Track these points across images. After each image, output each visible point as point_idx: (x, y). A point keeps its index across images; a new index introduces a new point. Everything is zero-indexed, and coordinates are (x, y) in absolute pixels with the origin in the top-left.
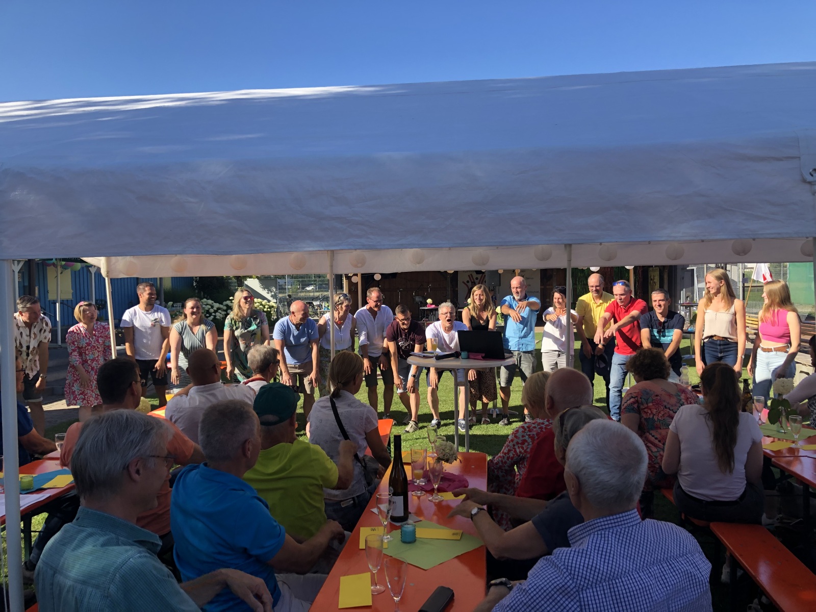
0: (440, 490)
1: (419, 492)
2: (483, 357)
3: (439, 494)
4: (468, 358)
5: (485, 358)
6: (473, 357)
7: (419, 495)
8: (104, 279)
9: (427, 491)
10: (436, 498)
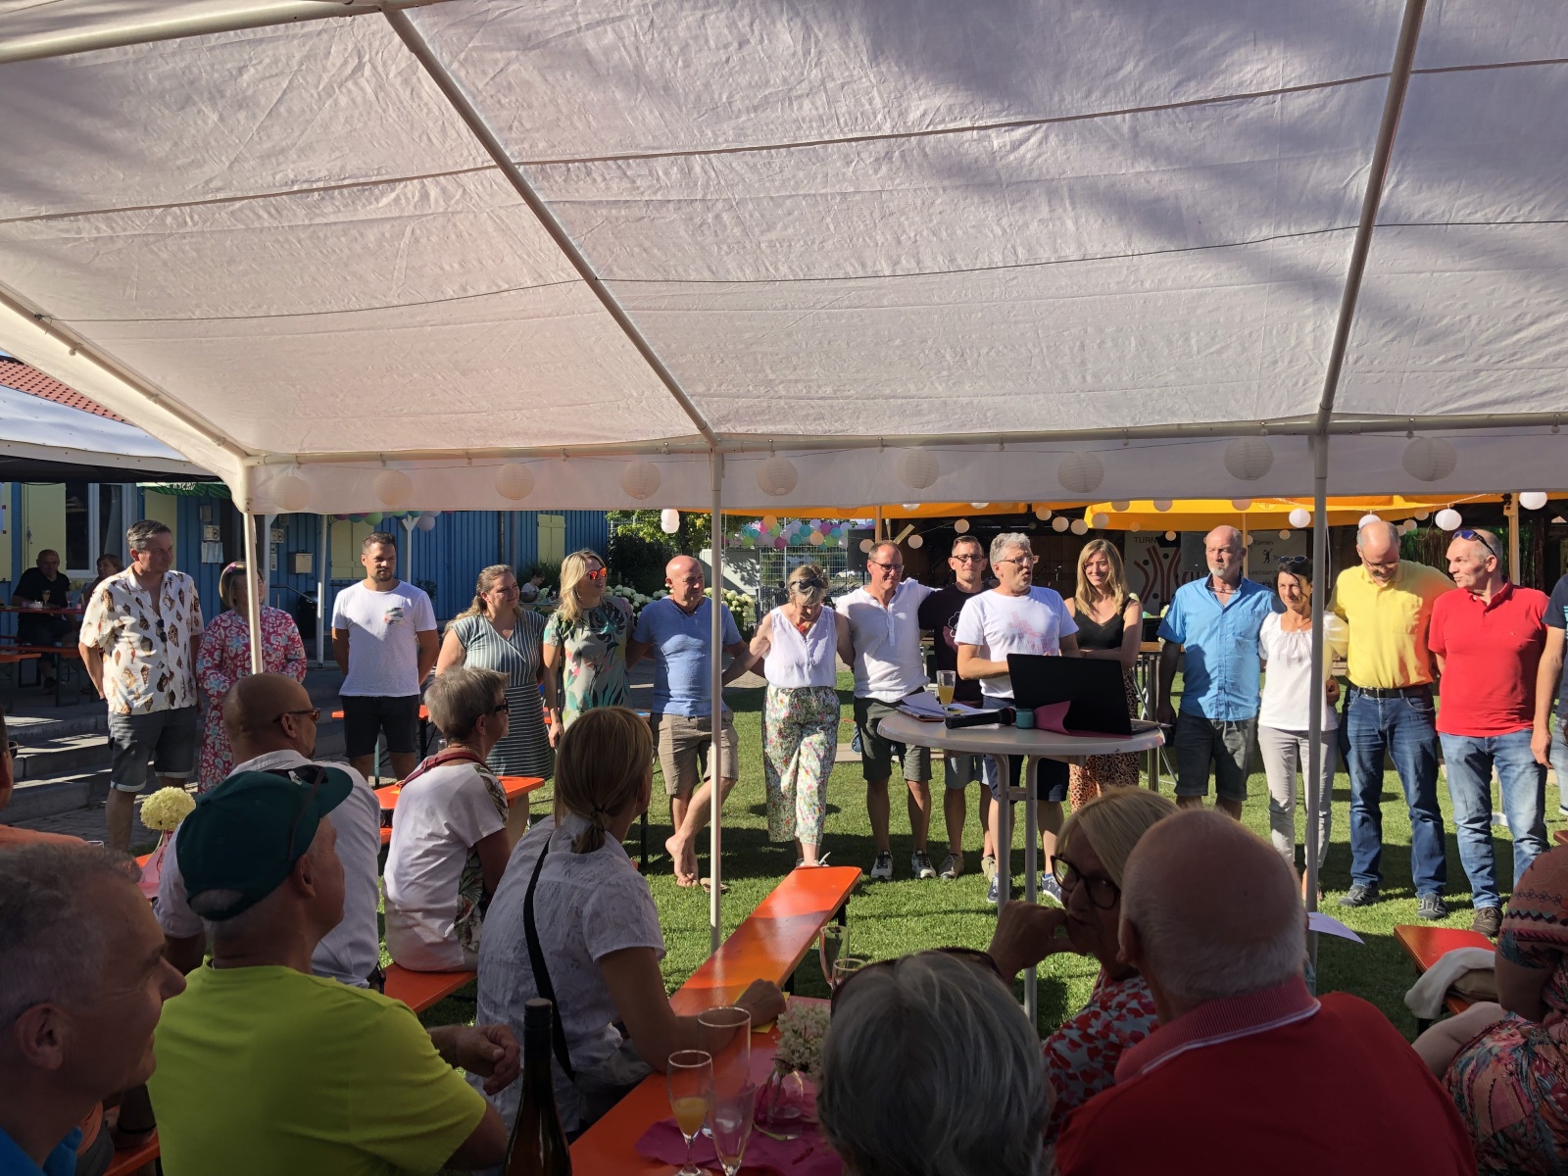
8: (242, 515)
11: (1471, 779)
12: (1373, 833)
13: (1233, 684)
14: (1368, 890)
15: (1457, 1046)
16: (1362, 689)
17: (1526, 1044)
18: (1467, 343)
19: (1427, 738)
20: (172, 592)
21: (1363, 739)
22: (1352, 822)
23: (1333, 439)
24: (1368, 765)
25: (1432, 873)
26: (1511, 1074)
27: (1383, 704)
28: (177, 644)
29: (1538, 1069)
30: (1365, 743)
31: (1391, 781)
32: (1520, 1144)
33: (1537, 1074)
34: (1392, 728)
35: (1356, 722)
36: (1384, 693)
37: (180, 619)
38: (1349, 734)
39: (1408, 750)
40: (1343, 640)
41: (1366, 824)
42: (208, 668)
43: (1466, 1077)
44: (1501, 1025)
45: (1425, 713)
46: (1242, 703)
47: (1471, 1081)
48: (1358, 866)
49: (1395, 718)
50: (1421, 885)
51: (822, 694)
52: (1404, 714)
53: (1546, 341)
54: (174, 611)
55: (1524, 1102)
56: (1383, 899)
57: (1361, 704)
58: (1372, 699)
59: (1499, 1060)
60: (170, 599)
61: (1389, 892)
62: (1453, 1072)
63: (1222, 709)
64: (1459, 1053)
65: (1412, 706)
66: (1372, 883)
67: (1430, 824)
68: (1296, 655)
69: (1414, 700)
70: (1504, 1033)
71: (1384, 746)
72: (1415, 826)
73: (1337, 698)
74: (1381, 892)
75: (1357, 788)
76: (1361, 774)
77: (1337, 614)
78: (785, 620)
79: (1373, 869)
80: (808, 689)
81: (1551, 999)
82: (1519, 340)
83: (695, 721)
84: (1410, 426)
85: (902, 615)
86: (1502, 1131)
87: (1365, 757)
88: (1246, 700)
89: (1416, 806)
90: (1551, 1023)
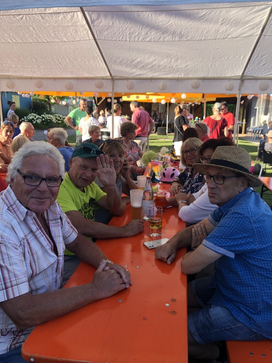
18: (127, 63)
23: (116, 81)
53: (139, 63)
82: (135, 63)
84: (128, 79)
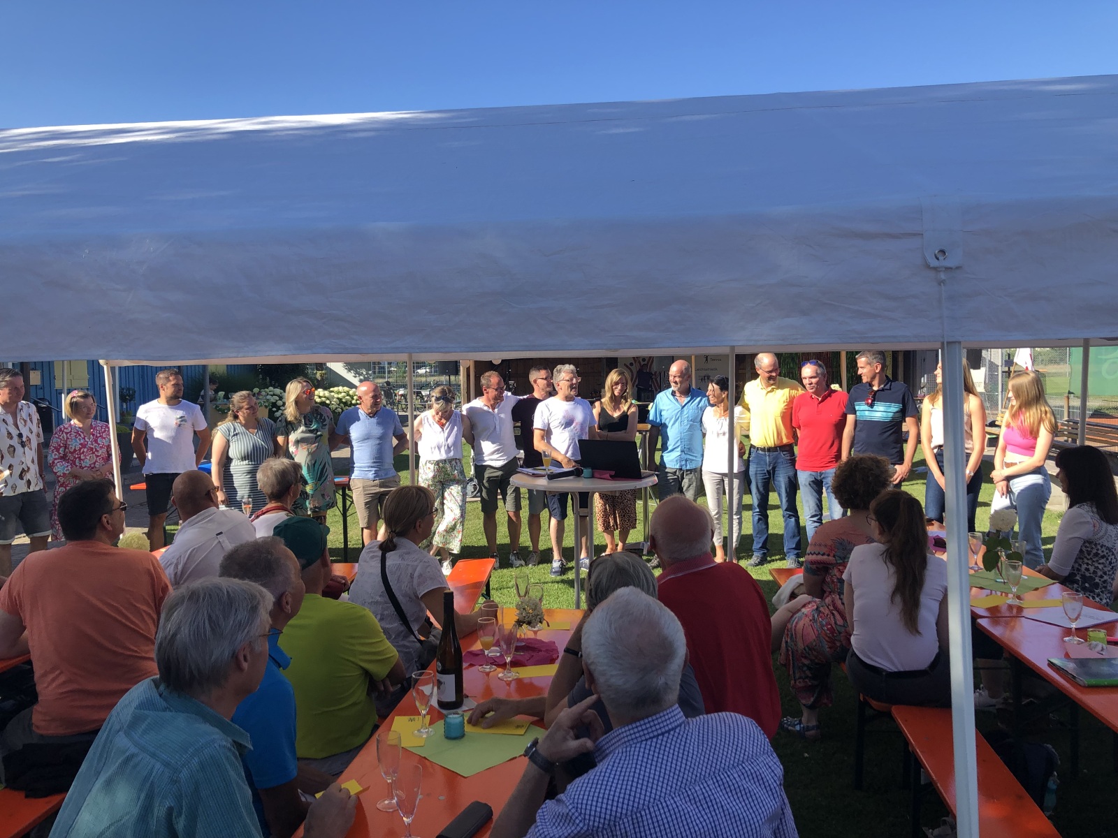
0: (515, 664)
1: (488, 667)
2: (611, 476)
3: (512, 669)
4: (593, 477)
5: (613, 478)
6: (599, 476)
7: (488, 670)
9: (499, 666)
10: (509, 675)
11: (812, 495)
12: (764, 527)
13: (689, 449)
14: (762, 558)
15: (791, 614)
16: (758, 448)
17: (817, 609)
19: (791, 474)
20: (24, 414)
21: (758, 475)
22: (753, 521)
24: (761, 489)
25: (794, 546)
26: (811, 620)
27: (769, 456)
28: (31, 449)
29: (821, 617)
30: (760, 477)
31: (773, 498)
32: (815, 650)
33: (820, 619)
34: (774, 468)
35: (755, 466)
36: (770, 449)
37: (32, 433)
38: (750, 473)
39: (782, 480)
40: (748, 421)
41: (761, 522)
42: (56, 459)
43: (794, 625)
44: (809, 603)
45: (790, 460)
46: (694, 458)
47: (795, 626)
48: (757, 545)
49: (775, 463)
50: (788, 553)
51: (454, 462)
52: (779, 461)
54: (27, 427)
55: (815, 631)
56: (770, 562)
57: (758, 456)
58: (763, 453)
59: (806, 615)
60: (23, 419)
61: (773, 558)
62: (789, 626)
63: (684, 463)
64: (792, 617)
65: (784, 456)
66: (764, 553)
67: (793, 519)
68: (722, 432)
69: (785, 453)
70: (810, 606)
71: (769, 478)
72: (785, 521)
73: (744, 453)
74: (769, 559)
75: (756, 503)
76: (758, 494)
77: (743, 407)
78: (431, 420)
79: (764, 546)
80: (445, 460)
81: (826, 588)
83: (377, 482)
85: (502, 416)
86: (807, 646)
87: (760, 485)
88: (696, 457)
89: (786, 510)
90: (826, 598)
